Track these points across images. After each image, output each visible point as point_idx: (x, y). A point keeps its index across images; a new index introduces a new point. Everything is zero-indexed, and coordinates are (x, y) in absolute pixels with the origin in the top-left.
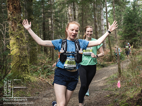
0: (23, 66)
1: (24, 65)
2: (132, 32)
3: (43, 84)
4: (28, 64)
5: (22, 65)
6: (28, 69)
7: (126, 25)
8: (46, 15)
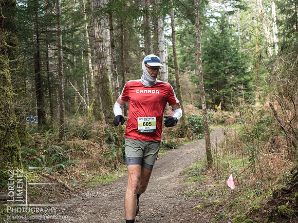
0: (9, 148)
1: (11, 146)
2: (219, 79)
3: (51, 187)
4: (19, 144)
5: (6, 146)
6: (18, 155)
7: (206, 63)
8: (42, 37)
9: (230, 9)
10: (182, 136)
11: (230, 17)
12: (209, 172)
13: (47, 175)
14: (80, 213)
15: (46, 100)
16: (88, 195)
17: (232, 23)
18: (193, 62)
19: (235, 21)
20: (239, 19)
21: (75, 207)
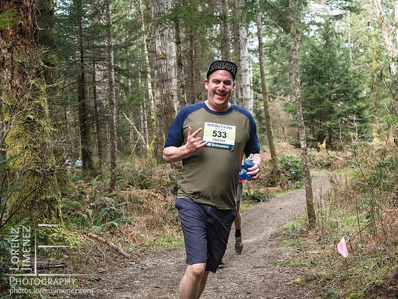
2: (323, 107)
3: (101, 252)
6: (58, 209)
7: (305, 86)
8: (87, 55)
9: (337, 12)
10: (273, 184)
11: (337, 23)
12: (310, 233)
13: (95, 236)
14: (138, 288)
15: (92, 137)
16: (149, 263)
17: (340, 31)
18: (287, 84)
19: (343, 29)
20: (349, 25)
21: (132, 278)
